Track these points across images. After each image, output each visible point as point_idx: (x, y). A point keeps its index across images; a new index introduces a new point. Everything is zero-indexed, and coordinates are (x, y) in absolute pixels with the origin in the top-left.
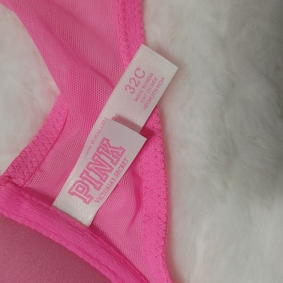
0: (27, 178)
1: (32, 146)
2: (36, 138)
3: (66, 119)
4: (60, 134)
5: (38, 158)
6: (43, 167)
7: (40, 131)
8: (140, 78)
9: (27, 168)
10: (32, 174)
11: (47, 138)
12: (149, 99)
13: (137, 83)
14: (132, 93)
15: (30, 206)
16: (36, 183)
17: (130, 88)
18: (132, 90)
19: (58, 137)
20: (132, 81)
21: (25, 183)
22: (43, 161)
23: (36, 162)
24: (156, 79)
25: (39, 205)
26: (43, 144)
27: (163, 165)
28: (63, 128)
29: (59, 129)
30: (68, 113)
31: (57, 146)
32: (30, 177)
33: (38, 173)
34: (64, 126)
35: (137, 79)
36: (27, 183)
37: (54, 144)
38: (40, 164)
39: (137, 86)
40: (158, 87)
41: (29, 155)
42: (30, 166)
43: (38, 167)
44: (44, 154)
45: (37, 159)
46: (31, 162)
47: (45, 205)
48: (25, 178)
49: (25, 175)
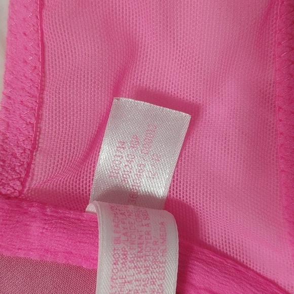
1: (6, 116)
2: (6, 99)
5: (26, 132)
21: (23, 186)
23: (26, 142)
25: (61, 218)
37: (41, 94)
41: (8, 135)
43: (34, 149)
46: (18, 146)
48: (20, 178)
49: (18, 171)
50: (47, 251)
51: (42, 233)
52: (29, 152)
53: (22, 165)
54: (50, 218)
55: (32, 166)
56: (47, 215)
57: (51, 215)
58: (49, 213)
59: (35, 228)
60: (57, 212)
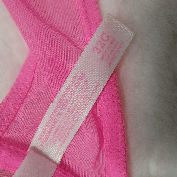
0: (4, 130)
1: (6, 102)
2: (9, 95)
3: (33, 78)
4: (29, 90)
5: (12, 111)
6: (17, 118)
7: (11, 89)
8: (105, 41)
9: (4, 121)
10: (8, 126)
11: (18, 94)
12: (112, 59)
13: (103, 45)
14: (98, 53)
15: (9, 154)
16: (12, 133)
17: (97, 49)
18: (99, 51)
19: (27, 93)
20: (99, 43)
21: (3, 135)
22: (16, 113)
23: (11, 116)
24: (117, 43)
25: (16, 151)
26: (15, 99)
27: (120, 108)
28: (31, 85)
29: (28, 86)
30: (34, 72)
31: (27, 101)
32: (7, 129)
33: (13, 124)
34: (32, 83)
35: (103, 42)
36: (5, 134)
37: (25, 98)
38: (15, 116)
39: (102, 47)
40: (119, 49)
41: (4, 110)
42: (6, 119)
43: (13, 119)
44: (17, 108)
45: (11, 113)
46: (6, 116)
47: (21, 151)
48: (2, 131)
49: (3, 127)
50: (7, 165)
51: (7, 156)
52: (10, 120)
53: (5, 125)
54: (11, 150)
55: (10, 127)
56: (10, 149)
57: (12, 149)
58: (11, 148)
59: (4, 153)
60: (15, 148)
